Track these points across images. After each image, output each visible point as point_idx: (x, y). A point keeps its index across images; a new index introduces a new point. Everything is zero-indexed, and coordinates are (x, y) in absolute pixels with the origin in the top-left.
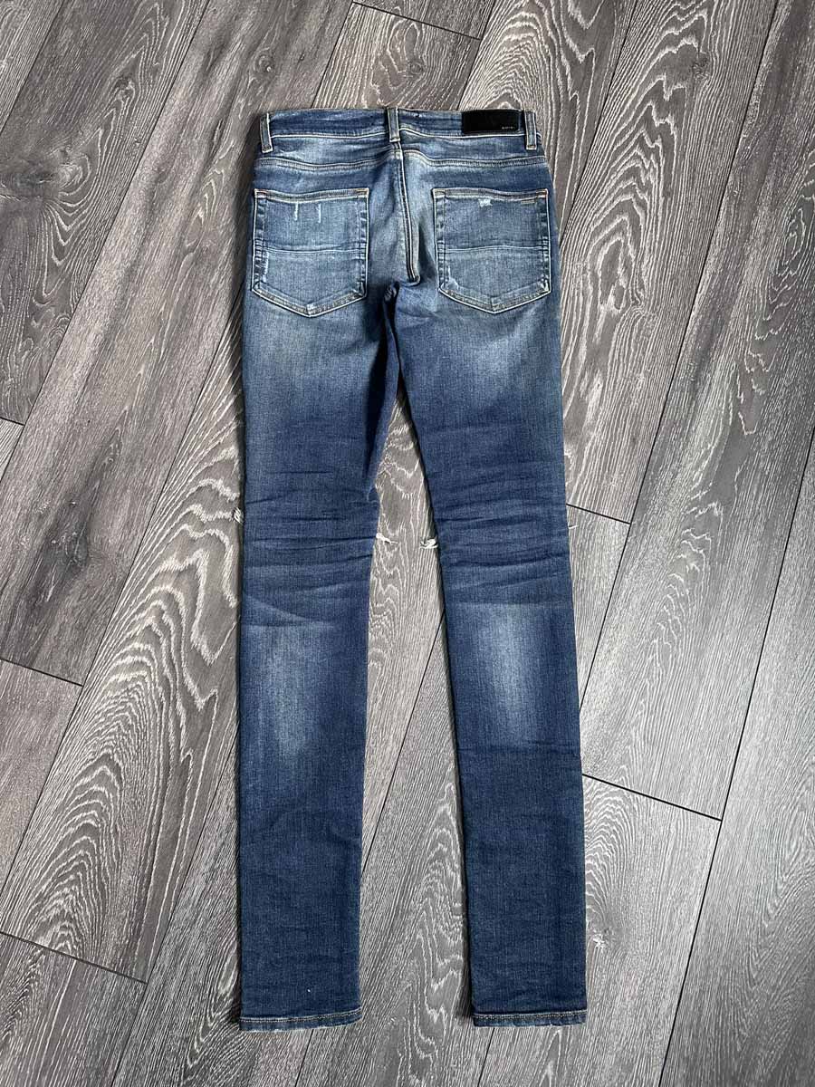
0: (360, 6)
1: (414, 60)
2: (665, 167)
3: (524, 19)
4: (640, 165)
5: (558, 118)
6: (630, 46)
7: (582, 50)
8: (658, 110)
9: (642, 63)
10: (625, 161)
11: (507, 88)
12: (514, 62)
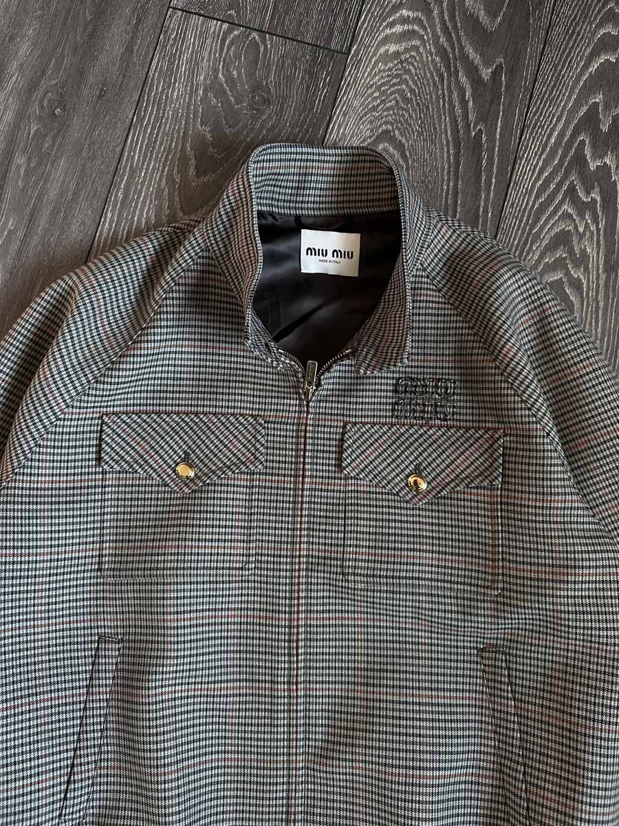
0: (180, 13)
1: (257, 87)
2: (605, 231)
3: (405, 20)
4: (570, 228)
5: (457, 163)
6: (552, 54)
7: (487, 63)
8: (594, 146)
9: (569, 76)
10: (552, 222)
11: (386, 123)
12: (395, 85)
